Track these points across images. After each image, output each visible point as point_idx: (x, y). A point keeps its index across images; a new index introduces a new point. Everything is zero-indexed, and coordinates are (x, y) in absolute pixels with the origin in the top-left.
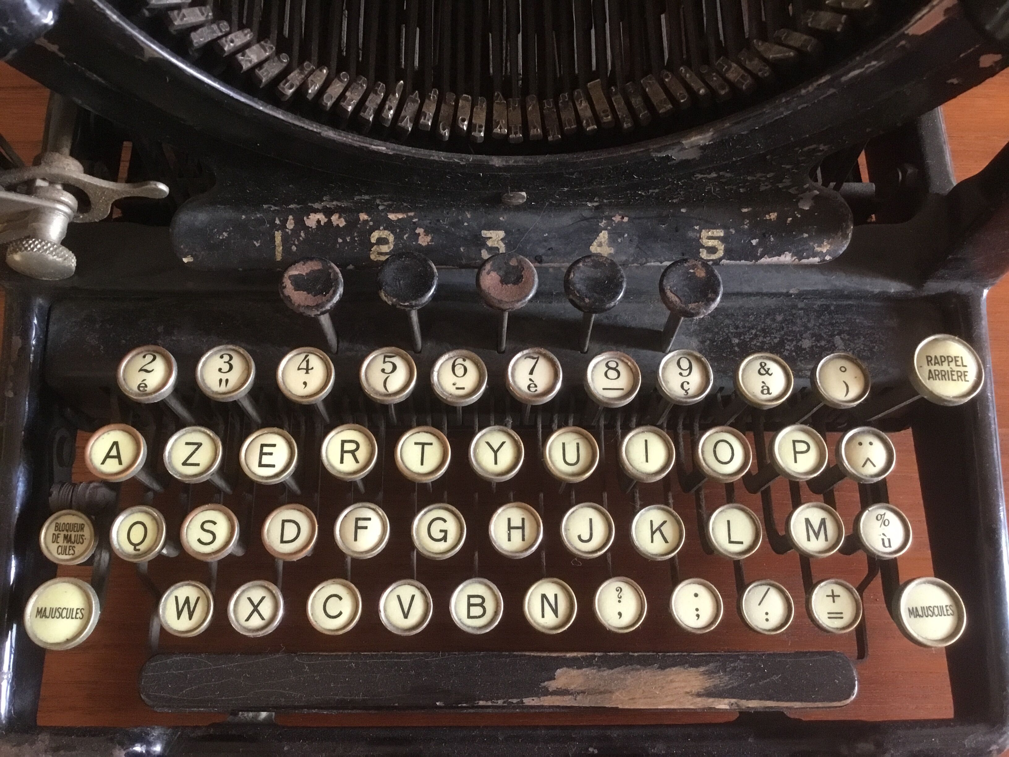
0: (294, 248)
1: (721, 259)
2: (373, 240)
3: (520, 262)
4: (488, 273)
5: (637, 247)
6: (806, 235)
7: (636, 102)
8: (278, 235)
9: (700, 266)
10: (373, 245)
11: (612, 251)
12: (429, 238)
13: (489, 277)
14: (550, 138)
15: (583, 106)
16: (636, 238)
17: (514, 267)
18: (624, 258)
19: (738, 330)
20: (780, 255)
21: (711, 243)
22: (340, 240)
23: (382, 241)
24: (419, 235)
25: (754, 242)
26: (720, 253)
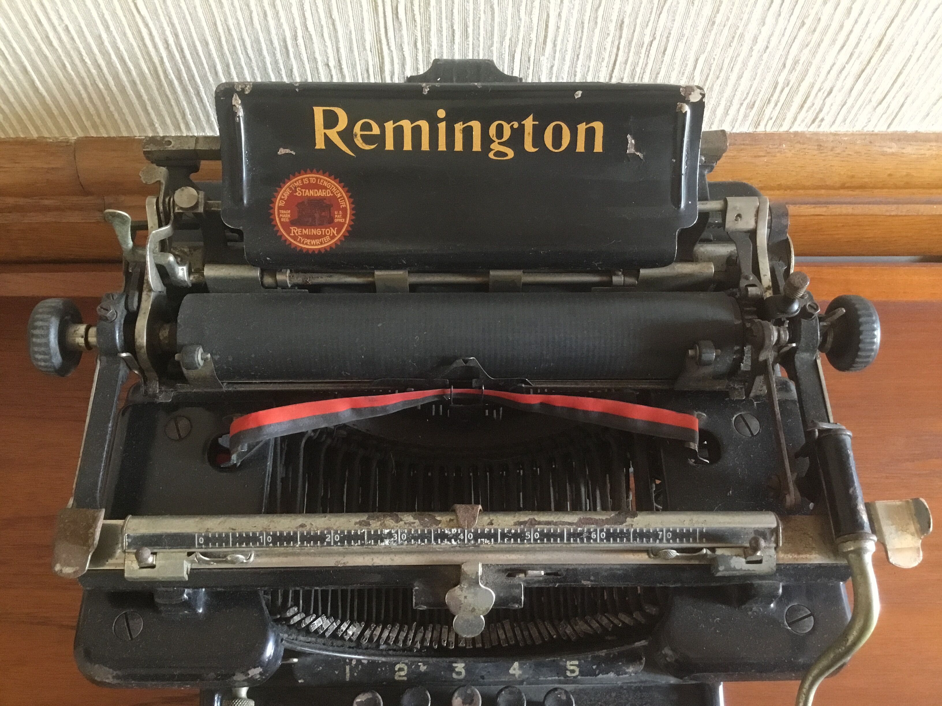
0: (356, 674)
1: (577, 676)
2: (396, 669)
3: (472, 691)
4: (456, 698)
5: (534, 670)
6: (620, 663)
7: (526, 633)
8: (348, 668)
9: (563, 693)
10: (396, 672)
11: (520, 672)
12: (425, 667)
13: (456, 701)
14: (486, 647)
15: (501, 632)
16: (533, 666)
17: (469, 694)
18: (527, 676)
19: (592, 703)
20: (607, 674)
21: (572, 668)
22: (379, 670)
23: (401, 670)
24: (420, 666)
25: (594, 667)
26: (577, 673)
